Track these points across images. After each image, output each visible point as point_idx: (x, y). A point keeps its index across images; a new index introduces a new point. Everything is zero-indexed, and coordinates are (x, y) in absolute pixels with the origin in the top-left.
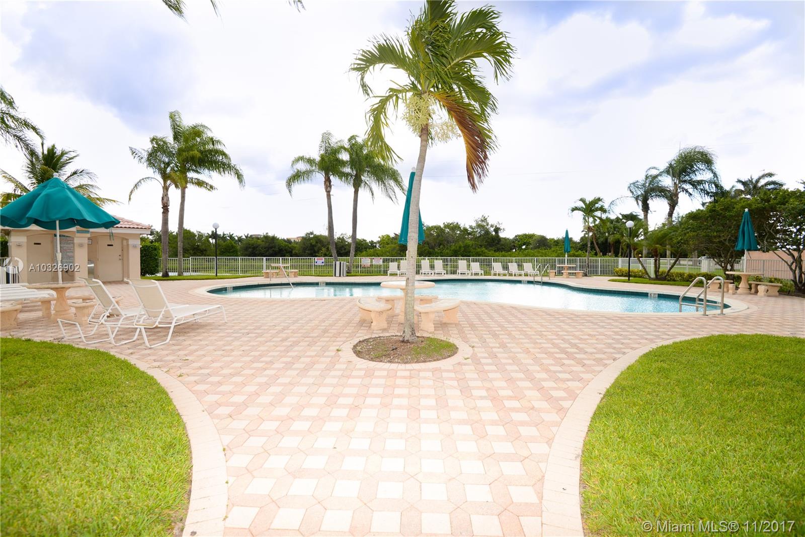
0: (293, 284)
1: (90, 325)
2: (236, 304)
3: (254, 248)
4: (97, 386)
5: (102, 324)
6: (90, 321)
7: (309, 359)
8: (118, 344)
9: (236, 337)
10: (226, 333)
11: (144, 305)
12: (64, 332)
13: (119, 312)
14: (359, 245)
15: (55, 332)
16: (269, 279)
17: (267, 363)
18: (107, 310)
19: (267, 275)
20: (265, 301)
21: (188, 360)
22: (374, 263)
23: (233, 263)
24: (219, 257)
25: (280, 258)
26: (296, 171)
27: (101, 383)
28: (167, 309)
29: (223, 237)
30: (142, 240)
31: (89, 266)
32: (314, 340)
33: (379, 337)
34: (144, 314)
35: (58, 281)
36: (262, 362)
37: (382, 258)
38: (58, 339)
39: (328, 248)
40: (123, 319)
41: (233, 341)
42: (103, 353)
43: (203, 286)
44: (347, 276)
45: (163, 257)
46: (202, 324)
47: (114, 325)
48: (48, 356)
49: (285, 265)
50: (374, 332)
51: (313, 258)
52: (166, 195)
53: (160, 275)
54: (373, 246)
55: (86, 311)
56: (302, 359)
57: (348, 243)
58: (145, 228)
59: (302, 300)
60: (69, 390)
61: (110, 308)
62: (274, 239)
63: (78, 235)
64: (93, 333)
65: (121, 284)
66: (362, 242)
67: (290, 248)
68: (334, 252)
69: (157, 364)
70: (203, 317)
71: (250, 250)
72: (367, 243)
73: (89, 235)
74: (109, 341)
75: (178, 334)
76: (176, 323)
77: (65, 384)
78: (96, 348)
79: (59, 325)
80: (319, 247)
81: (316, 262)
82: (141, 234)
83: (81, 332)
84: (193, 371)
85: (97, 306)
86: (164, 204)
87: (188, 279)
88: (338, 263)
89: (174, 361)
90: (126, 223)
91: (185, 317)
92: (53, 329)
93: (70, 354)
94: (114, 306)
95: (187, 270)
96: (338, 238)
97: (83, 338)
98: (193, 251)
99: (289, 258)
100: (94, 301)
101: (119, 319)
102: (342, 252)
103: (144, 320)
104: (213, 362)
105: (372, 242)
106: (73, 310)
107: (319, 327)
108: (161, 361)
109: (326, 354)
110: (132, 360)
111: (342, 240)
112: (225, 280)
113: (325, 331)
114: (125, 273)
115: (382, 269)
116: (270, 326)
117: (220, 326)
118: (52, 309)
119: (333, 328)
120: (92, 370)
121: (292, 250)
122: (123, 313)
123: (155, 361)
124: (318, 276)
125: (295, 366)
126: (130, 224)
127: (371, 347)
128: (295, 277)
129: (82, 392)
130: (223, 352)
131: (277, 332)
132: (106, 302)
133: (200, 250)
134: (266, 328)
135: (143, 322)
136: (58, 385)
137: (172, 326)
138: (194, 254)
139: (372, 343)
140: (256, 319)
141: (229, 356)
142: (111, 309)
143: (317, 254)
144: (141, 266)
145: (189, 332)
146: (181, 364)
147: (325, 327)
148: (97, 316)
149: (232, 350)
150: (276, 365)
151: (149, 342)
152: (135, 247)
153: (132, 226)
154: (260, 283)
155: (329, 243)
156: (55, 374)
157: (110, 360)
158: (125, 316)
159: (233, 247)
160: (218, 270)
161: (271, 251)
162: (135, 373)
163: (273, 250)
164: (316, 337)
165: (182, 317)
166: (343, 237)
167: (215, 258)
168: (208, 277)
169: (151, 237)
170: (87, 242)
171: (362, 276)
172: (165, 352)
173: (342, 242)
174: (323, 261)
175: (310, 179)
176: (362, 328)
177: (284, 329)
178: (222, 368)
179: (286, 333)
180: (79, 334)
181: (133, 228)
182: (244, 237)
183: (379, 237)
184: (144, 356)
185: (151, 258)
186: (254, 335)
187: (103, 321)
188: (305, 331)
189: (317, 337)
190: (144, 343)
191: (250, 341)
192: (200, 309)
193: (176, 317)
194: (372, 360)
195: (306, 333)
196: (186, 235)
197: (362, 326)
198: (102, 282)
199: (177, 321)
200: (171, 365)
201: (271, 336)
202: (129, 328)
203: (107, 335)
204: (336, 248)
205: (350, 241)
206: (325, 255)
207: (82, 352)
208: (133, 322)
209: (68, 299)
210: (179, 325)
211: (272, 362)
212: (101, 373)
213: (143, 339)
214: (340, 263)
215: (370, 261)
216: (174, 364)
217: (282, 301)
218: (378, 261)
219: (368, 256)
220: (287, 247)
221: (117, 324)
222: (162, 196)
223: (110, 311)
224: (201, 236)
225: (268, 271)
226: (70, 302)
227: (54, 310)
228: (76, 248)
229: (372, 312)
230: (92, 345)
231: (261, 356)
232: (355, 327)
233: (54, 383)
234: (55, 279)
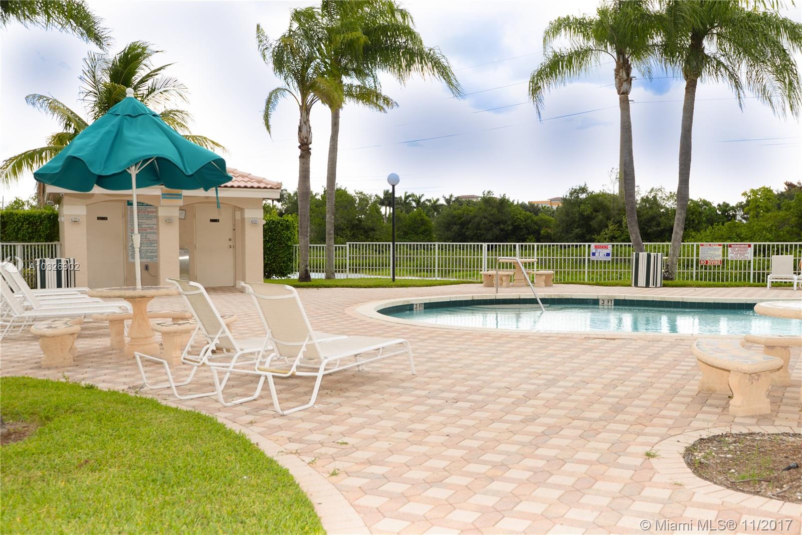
0: (545, 301)
1: (185, 366)
2: (431, 338)
3: (463, 225)
4: (196, 478)
5: (204, 364)
6: (185, 359)
7: (583, 468)
8: (228, 404)
9: (433, 406)
10: (414, 396)
11: (271, 332)
12: (144, 375)
13: (232, 344)
14: (693, 214)
15: (130, 376)
16: (494, 289)
17: (495, 466)
18: (212, 339)
19: (490, 282)
20: (488, 335)
21: (346, 443)
22: (732, 255)
23: (422, 256)
24: (398, 243)
25: (517, 244)
26: (551, 55)
27: (203, 475)
28: (310, 342)
29: (405, 201)
30: (267, 210)
31: (181, 258)
32: (593, 427)
33: (751, 434)
34: (272, 351)
35: (135, 284)
36: (485, 463)
37: (752, 244)
38: (134, 387)
39: (620, 223)
40: (238, 358)
41: (428, 413)
42: (206, 419)
43: (371, 299)
44: (665, 286)
45: (300, 242)
46: (370, 375)
47: (223, 367)
48: (121, 417)
49: (528, 260)
50: (736, 420)
51: (587, 244)
52: (305, 123)
53: (295, 276)
54: (729, 215)
55: (178, 340)
56: (568, 467)
57: (667, 209)
58: (271, 188)
59: (564, 337)
60: (153, 481)
61: (218, 336)
62: (503, 203)
63: (164, 202)
64: (189, 380)
65: (232, 292)
66: (701, 206)
67: (535, 223)
68: (634, 232)
69: (294, 446)
70: (372, 362)
71: (455, 228)
72: (713, 209)
73: (180, 202)
74: (215, 398)
75: (329, 391)
76: (325, 370)
77: (146, 470)
78: (194, 407)
79: (136, 364)
80: (601, 221)
81: (594, 254)
82: (264, 199)
83: (171, 377)
84: (356, 468)
85: (197, 331)
86: (303, 140)
87: (343, 287)
88: (643, 256)
89: (322, 444)
90: (240, 179)
91: (342, 360)
92: (127, 370)
93: (153, 417)
94: (224, 332)
95: (342, 268)
96: (642, 199)
97: (174, 389)
98: (350, 231)
99: (536, 244)
100: (191, 321)
101: (232, 358)
102: (650, 230)
103: (272, 361)
104: (391, 452)
105: (725, 207)
106: (158, 337)
107: (603, 399)
108: (301, 441)
109: (621, 460)
110: (254, 435)
111: (652, 203)
112: (410, 289)
113: (618, 409)
114: (239, 272)
115: (752, 272)
116: (499, 388)
117: (403, 381)
118: (126, 334)
119: (636, 402)
120: (188, 448)
121: (540, 227)
122: (237, 345)
123: (290, 440)
124: (597, 284)
125: (552, 480)
126: (246, 179)
127: (729, 456)
128: (546, 286)
129: (172, 487)
130: (411, 434)
131: (513, 403)
132: (212, 325)
133: (364, 228)
134: (491, 391)
135: (270, 366)
136: (135, 471)
137: (319, 375)
138: (354, 238)
139: (732, 447)
140: (472, 371)
141: (420, 443)
142: (219, 338)
143: (595, 237)
144: (264, 258)
145: (347, 390)
146: (335, 450)
147: (617, 400)
148: (195, 351)
149: (426, 433)
150: (512, 474)
151: (280, 403)
152: (254, 223)
153: (249, 185)
154: (478, 296)
155: (622, 211)
156: (131, 450)
157: (218, 431)
158: (240, 353)
159: (423, 222)
160: (397, 269)
161: (496, 231)
162: (258, 461)
163: (502, 230)
164: (596, 420)
165: (336, 360)
166: (655, 197)
167: (391, 244)
168: (377, 283)
169: (279, 205)
170: (178, 215)
171: (700, 286)
172: (307, 425)
173: (651, 208)
174: (610, 250)
175: (583, 67)
176: (705, 409)
177: (527, 398)
178: (408, 466)
179: (533, 406)
180: (167, 380)
181: (252, 187)
182: (442, 202)
183: (744, 194)
184: (272, 429)
185: (280, 244)
186: (468, 405)
187: (205, 360)
188: (573, 405)
189: (600, 419)
190: (272, 404)
191: (459, 417)
192: (369, 345)
193: (326, 358)
194: (733, 486)
195: (576, 408)
196: (339, 199)
197: (704, 403)
198: (206, 289)
199: (327, 367)
200: (317, 451)
201: (501, 410)
202: (247, 375)
203: (212, 385)
204: (639, 222)
205: (671, 204)
206: (612, 239)
207: (172, 414)
208: (255, 364)
209: (151, 318)
210: (330, 374)
211: (504, 466)
212: (203, 456)
213: (269, 396)
214: (649, 256)
215: (720, 252)
216: (323, 450)
217: (521, 337)
218: (742, 252)
219: (714, 240)
220: (529, 221)
221: (228, 367)
222: (298, 124)
223: (216, 341)
224: (364, 200)
225: (491, 272)
226: (153, 322)
227: (128, 337)
228: (160, 224)
229: (731, 375)
230: (188, 402)
231: (483, 450)
232: (688, 405)
233: (130, 468)
234: (130, 281)
